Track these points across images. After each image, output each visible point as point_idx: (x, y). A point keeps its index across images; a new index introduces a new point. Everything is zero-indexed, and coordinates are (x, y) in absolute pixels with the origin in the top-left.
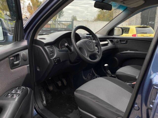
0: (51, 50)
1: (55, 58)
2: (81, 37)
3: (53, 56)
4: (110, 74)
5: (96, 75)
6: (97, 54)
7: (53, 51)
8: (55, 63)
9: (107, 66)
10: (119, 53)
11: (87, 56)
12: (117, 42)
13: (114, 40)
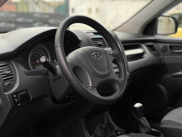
0: (7, 72)
1: (16, 93)
2: (80, 39)
3: (11, 86)
4: (146, 127)
5: (116, 128)
6: (117, 81)
7: (12, 75)
8: (15, 104)
9: (140, 107)
10: (168, 76)
11: (93, 86)
12: (164, 50)
13: (155, 45)
